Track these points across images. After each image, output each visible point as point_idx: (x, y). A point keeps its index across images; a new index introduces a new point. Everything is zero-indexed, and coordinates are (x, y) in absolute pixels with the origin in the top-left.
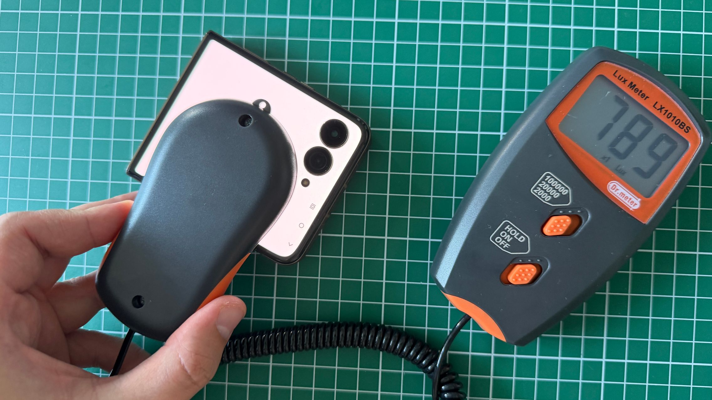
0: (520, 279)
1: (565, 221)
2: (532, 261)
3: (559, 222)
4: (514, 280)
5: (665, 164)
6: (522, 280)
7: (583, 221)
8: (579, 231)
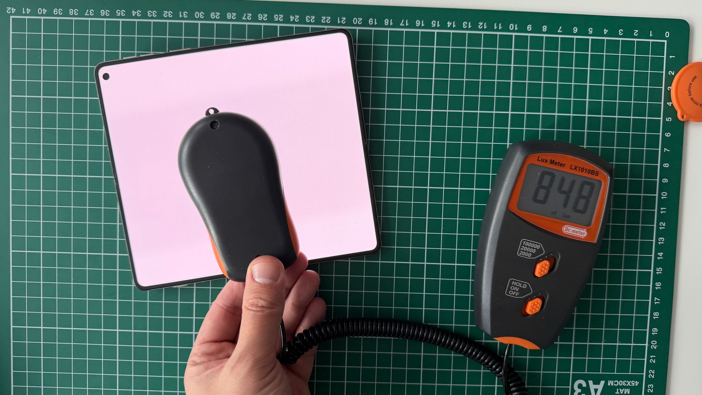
0: (534, 311)
1: (546, 265)
2: (536, 296)
3: (542, 267)
4: (530, 312)
5: (592, 200)
6: (535, 310)
7: (557, 259)
8: (557, 266)
